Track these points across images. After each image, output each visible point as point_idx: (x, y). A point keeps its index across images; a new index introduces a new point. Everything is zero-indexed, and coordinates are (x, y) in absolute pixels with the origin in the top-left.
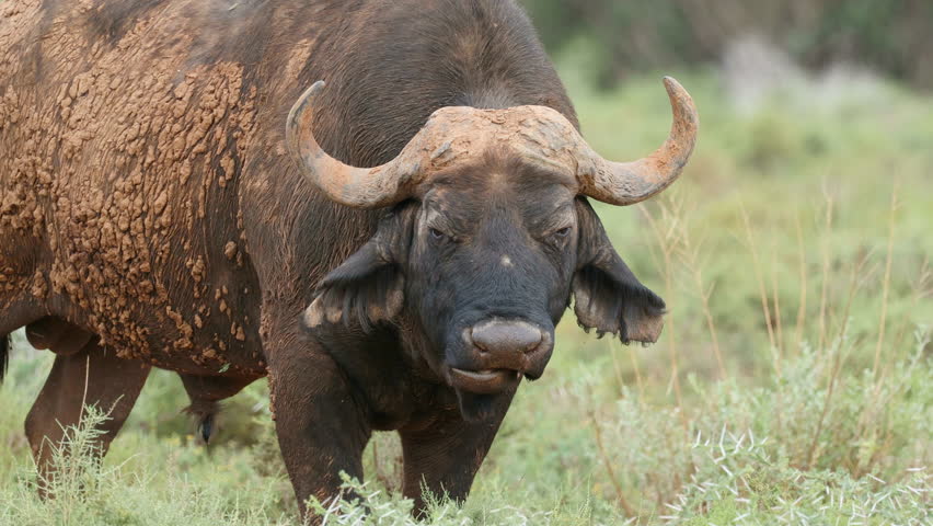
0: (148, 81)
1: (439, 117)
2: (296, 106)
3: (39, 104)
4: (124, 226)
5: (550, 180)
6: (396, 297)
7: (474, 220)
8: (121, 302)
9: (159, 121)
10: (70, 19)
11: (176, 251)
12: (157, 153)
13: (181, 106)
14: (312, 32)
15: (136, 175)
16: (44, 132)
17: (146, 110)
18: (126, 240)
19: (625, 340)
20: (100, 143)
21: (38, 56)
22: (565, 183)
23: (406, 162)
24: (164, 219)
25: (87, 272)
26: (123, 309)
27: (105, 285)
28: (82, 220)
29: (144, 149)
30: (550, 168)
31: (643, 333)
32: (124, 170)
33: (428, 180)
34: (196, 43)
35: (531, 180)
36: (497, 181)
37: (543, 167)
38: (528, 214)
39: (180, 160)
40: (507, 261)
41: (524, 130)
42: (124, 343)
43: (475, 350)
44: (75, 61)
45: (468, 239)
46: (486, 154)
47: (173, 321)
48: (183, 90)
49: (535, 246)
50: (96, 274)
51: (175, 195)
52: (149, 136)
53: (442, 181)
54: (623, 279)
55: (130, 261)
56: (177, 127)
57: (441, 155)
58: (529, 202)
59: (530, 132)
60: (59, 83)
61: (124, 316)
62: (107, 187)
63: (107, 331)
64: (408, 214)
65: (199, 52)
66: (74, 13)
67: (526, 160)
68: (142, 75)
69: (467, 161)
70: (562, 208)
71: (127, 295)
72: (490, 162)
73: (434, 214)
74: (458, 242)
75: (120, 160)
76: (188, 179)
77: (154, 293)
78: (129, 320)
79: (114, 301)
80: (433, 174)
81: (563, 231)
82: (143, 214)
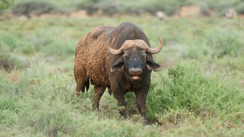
0: (98, 44)
1: (126, 41)
2: (107, 41)
3: (86, 49)
4: (95, 64)
5: (142, 49)
6: (123, 67)
7: (131, 54)
8: (95, 75)
9: (99, 49)
10: (90, 37)
11: (100, 67)
12: (98, 54)
13: (101, 47)
14: (116, 36)
15: (96, 57)
16: (87, 52)
17: (98, 48)
18: (95, 66)
19: (155, 71)
20: (92, 53)
21: (86, 42)
22: (144, 50)
23: (122, 48)
24: (99, 63)
25: (91, 71)
26: (96, 76)
27: (93, 73)
28: (90, 64)
29: (97, 53)
30: (142, 47)
31: (157, 70)
32: (95, 57)
33: (125, 49)
34: (105, 39)
35: (139, 49)
36: (134, 49)
37: (141, 47)
38: (139, 54)
39: (101, 54)
40: (135, 59)
41: (138, 42)
42: (97, 81)
43: (131, 72)
44: (91, 43)
45: (130, 57)
46: (133, 45)
47: (101, 77)
48: (102, 45)
49: (140, 58)
50: (92, 71)
51: (100, 59)
52: (97, 51)
53: (127, 49)
54: (153, 62)
55: (96, 69)
56: (101, 50)
57: (126, 46)
58: (139, 52)
59: (139, 43)
60: (89, 46)
61: (96, 77)
62: (93, 59)
63: (94, 80)
64: (123, 55)
65: (105, 40)
66: (91, 36)
67: (138, 46)
68: (98, 43)
69: (130, 46)
70: (143, 53)
71: (96, 74)
72: (133, 46)
73: (126, 54)
74: (129, 57)
75: (94, 55)
76: (102, 57)
77: (99, 73)
78: (97, 78)
79: (94, 75)
80: (125, 48)
81: (144, 56)
82: (97, 62)
